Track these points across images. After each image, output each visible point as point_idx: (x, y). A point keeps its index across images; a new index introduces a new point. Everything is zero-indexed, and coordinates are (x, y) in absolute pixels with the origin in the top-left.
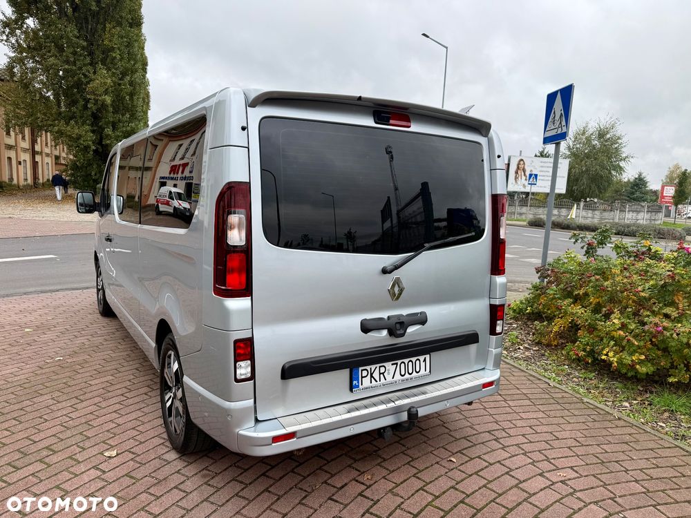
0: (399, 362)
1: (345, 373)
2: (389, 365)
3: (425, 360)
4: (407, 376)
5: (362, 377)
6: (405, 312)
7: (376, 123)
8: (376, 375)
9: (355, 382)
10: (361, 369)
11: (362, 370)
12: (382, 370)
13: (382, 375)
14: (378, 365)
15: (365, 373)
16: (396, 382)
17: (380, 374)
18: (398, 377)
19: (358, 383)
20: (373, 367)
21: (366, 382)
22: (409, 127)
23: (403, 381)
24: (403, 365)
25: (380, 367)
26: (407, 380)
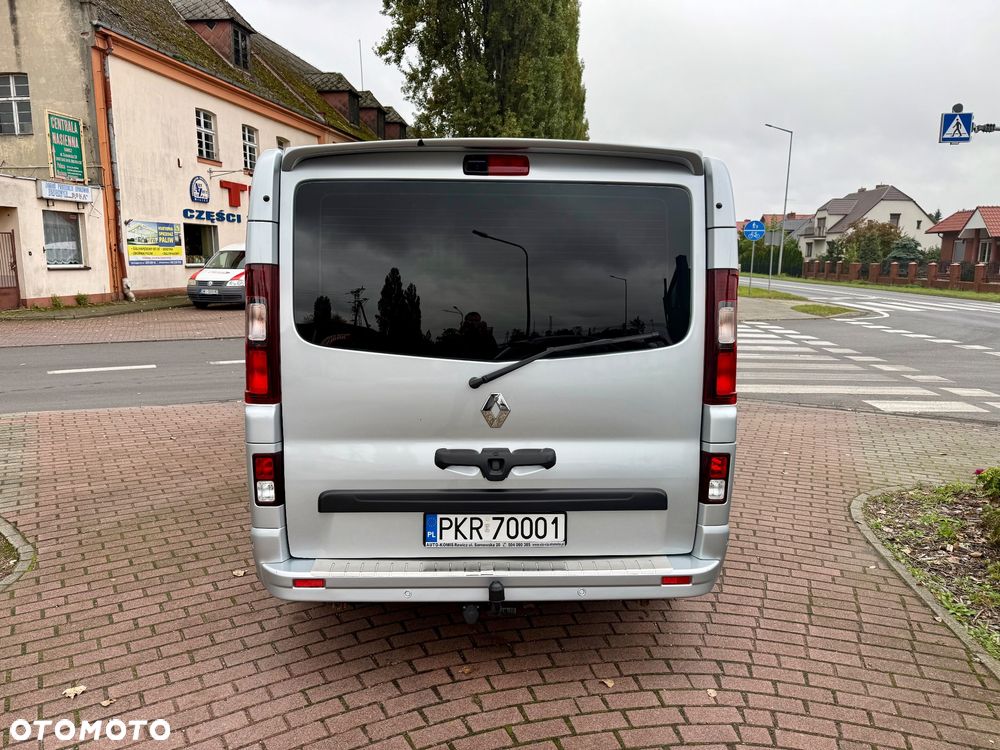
0: (507, 517)
1: (416, 519)
2: (487, 519)
3: (555, 521)
4: (520, 539)
5: (442, 529)
6: (513, 446)
7: (466, 173)
8: (465, 529)
9: (429, 534)
10: (439, 516)
11: (441, 519)
12: (476, 524)
13: (474, 531)
14: (469, 516)
15: (446, 524)
16: (498, 545)
17: (472, 529)
18: (502, 537)
19: (435, 534)
20: (460, 518)
21: (449, 536)
22: (527, 174)
23: (510, 545)
24: (513, 523)
25: (472, 519)
26: (519, 545)
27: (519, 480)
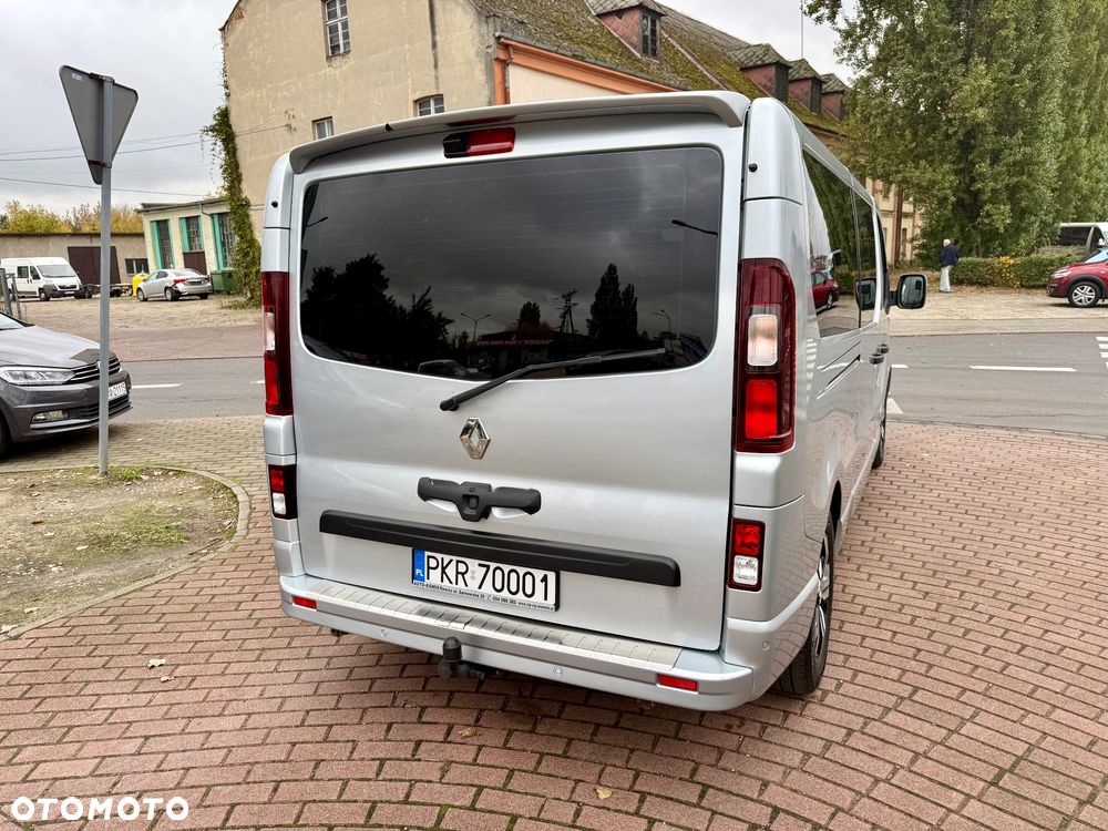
0: (493, 565)
1: (406, 553)
2: (473, 563)
3: (545, 579)
4: (505, 593)
5: (429, 568)
6: (496, 482)
7: (447, 156)
8: (451, 571)
9: (418, 571)
10: (427, 553)
11: (429, 557)
12: (462, 568)
13: (460, 576)
14: (455, 558)
15: (433, 563)
16: (483, 596)
17: (458, 573)
18: (488, 588)
19: (423, 573)
20: (447, 558)
21: (435, 576)
22: (510, 150)
23: (495, 598)
24: (498, 573)
25: (458, 562)
26: (505, 600)
27: (499, 523)
